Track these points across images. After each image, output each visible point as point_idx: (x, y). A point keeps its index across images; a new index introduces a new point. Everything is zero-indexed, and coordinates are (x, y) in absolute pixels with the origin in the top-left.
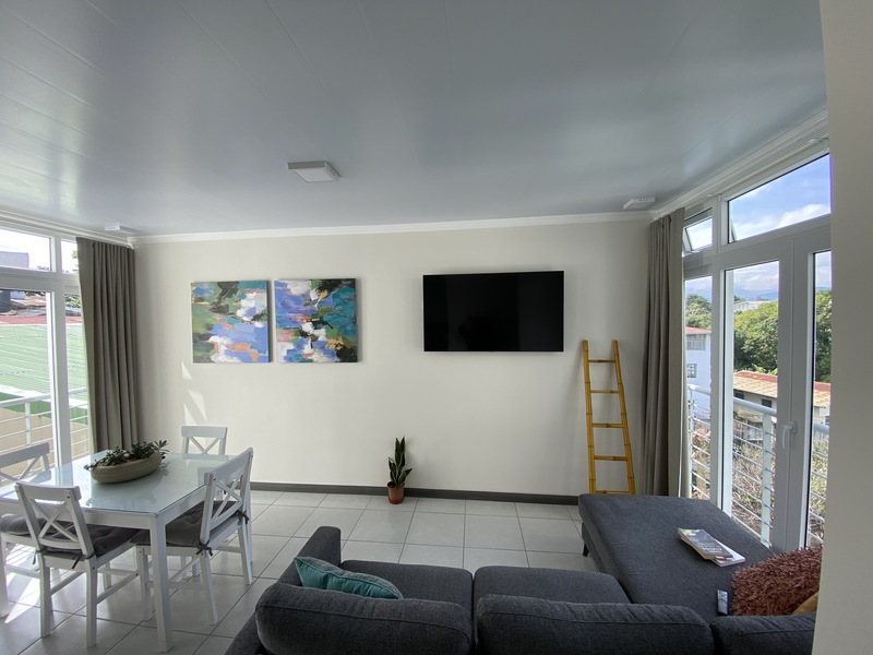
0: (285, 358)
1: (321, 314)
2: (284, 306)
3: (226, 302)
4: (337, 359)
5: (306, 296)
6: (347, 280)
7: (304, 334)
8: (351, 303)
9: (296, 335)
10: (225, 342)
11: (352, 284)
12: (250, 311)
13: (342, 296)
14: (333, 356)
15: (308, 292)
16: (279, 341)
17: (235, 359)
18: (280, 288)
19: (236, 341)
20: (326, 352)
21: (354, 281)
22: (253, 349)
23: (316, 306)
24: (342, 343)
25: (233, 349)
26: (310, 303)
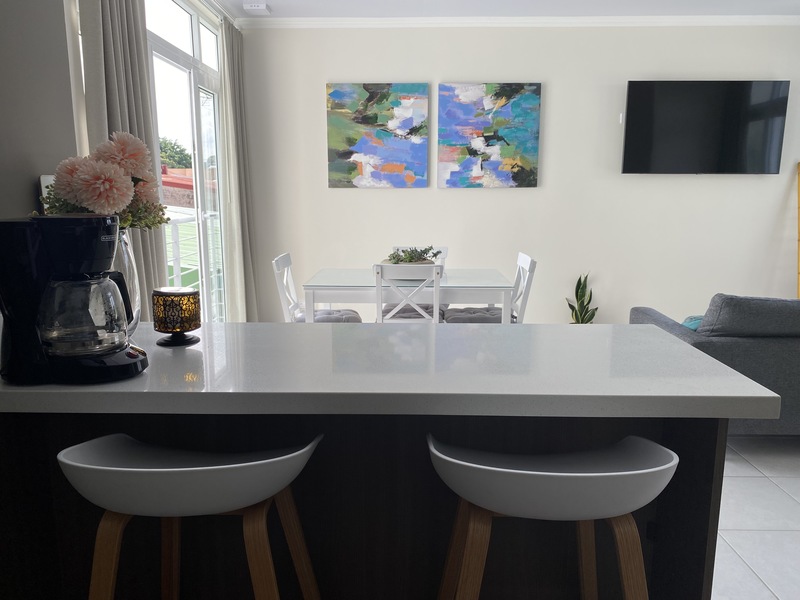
0: (448, 182)
1: (495, 128)
2: (450, 116)
3: (373, 110)
4: (512, 183)
5: (479, 103)
6: (531, 85)
7: (473, 153)
8: (534, 114)
9: (463, 153)
10: (372, 162)
11: (537, 89)
12: (406, 123)
13: (525, 105)
14: (507, 179)
15: (481, 100)
16: (439, 161)
17: (384, 183)
18: (446, 93)
19: (386, 160)
20: (500, 175)
21: (538, 86)
22: (408, 171)
23: (490, 116)
24: (520, 164)
25: (382, 170)
26: (483, 113)
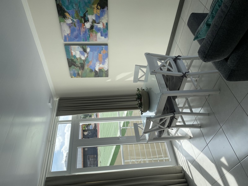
0: (105, 37)
1: (80, 18)
2: (77, 37)
5: (70, 25)
7: (92, 27)
10: (98, 65)
12: (82, 53)
13: (67, 3)
14: (104, 11)
16: (96, 40)
17: (107, 60)
19: (97, 60)
20: (102, 15)
22: (102, 53)
23: (75, 20)
24: (96, 5)
25: (101, 61)
26: (73, 23)
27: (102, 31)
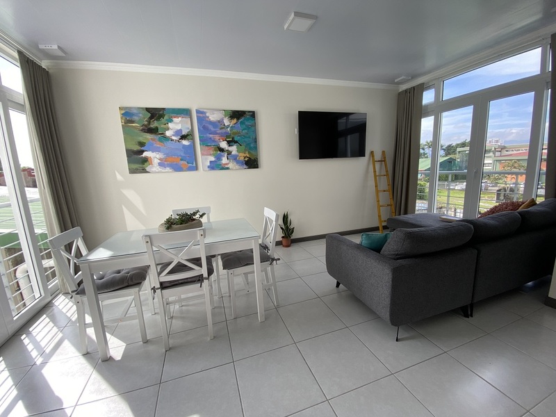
0: (209, 167)
1: (232, 136)
2: (205, 129)
3: (154, 124)
4: (245, 167)
5: (221, 122)
6: (249, 112)
7: (222, 150)
8: (253, 128)
9: (215, 150)
10: (158, 156)
11: (253, 114)
12: (177, 132)
13: (247, 123)
14: (242, 165)
15: (223, 119)
16: (202, 155)
17: (168, 169)
19: (167, 155)
20: (238, 162)
21: (253, 112)
22: (182, 162)
23: (229, 129)
24: (248, 156)
25: (166, 161)
26: (225, 127)
27: (218, 163)
